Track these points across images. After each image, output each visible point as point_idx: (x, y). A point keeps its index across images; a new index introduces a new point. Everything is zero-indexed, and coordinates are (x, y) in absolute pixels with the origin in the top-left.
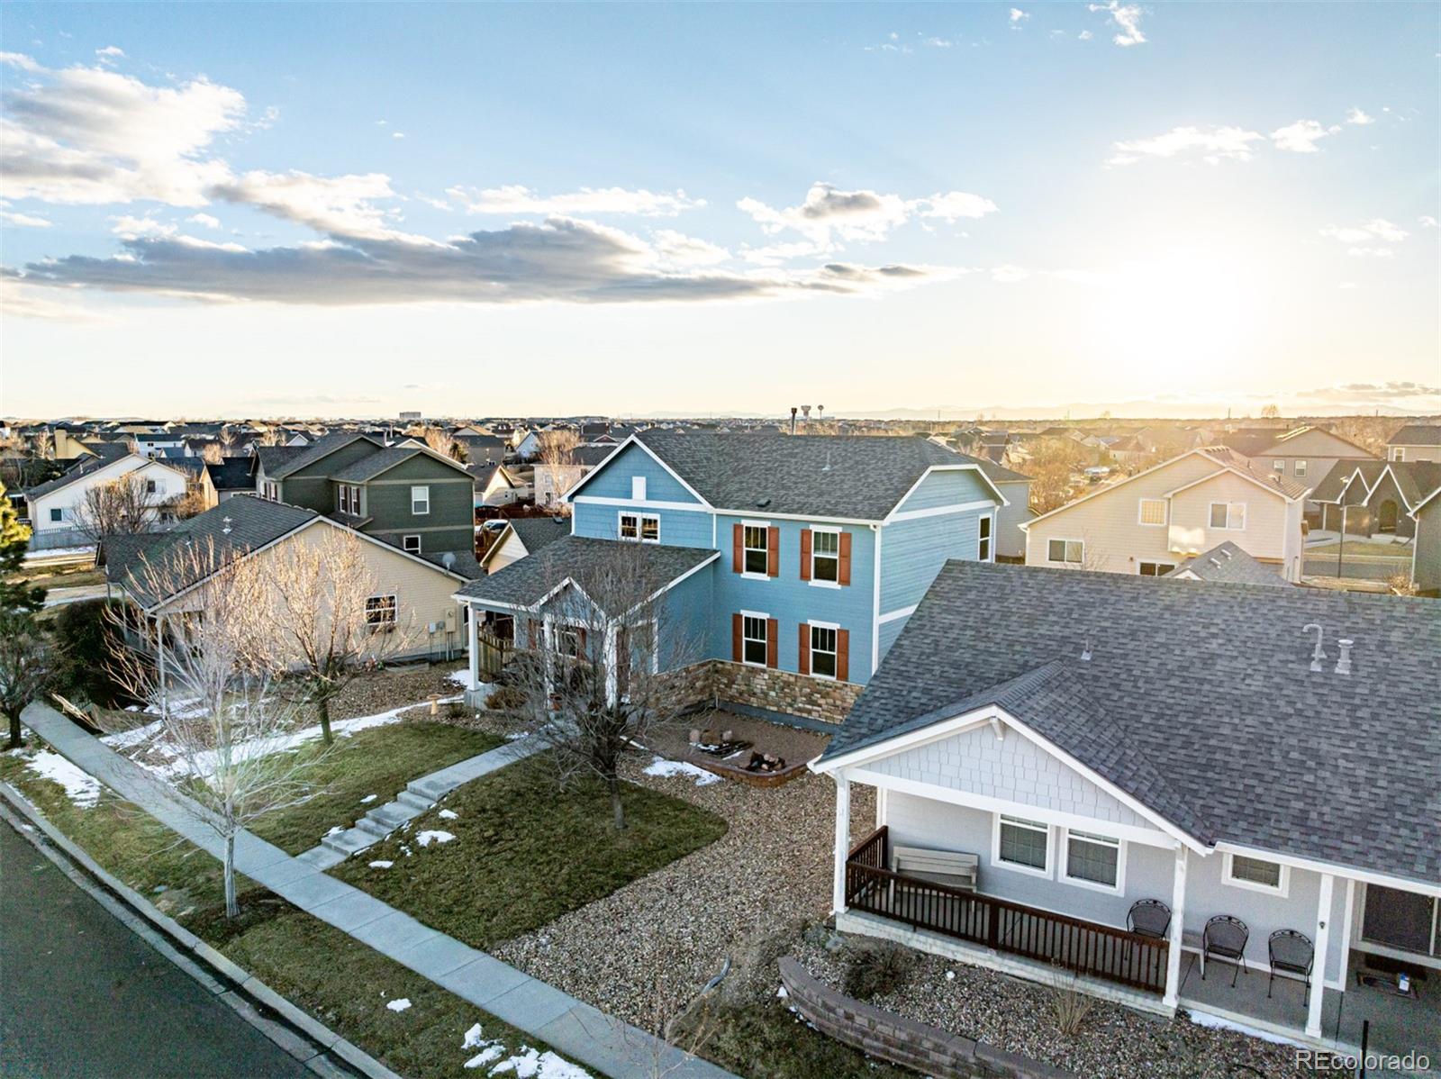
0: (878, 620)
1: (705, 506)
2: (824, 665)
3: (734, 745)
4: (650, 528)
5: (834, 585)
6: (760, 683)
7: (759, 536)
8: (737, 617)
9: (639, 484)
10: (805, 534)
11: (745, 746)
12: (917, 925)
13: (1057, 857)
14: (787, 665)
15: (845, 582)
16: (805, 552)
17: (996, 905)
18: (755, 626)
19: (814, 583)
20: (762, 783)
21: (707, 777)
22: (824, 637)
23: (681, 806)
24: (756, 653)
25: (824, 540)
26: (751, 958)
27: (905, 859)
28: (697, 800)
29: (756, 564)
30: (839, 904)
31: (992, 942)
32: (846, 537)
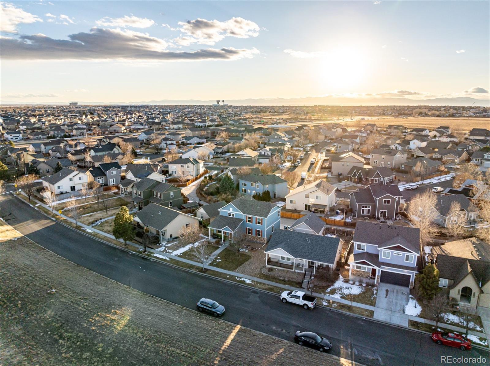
0: (266, 229)
1: (241, 213)
2: (259, 235)
3: (248, 246)
4: (233, 215)
5: (260, 225)
6: (250, 237)
7: (249, 218)
8: (247, 228)
9: (231, 209)
10: (256, 218)
11: (250, 246)
12: (274, 266)
13: (286, 259)
14: (254, 234)
15: (262, 224)
16: (256, 220)
17: (280, 264)
18: (249, 229)
19: (258, 224)
20: (254, 251)
21: (247, 251)
22: (259, 231)
23: (245, 255)
24: (249, 233)
25: (259, 219)
26: (259, 270)
27: (272, 260)
28: (246, 254)
29: (249, 221)
30: (267, 264)
31: (280, 266)
32: (262, 219)
